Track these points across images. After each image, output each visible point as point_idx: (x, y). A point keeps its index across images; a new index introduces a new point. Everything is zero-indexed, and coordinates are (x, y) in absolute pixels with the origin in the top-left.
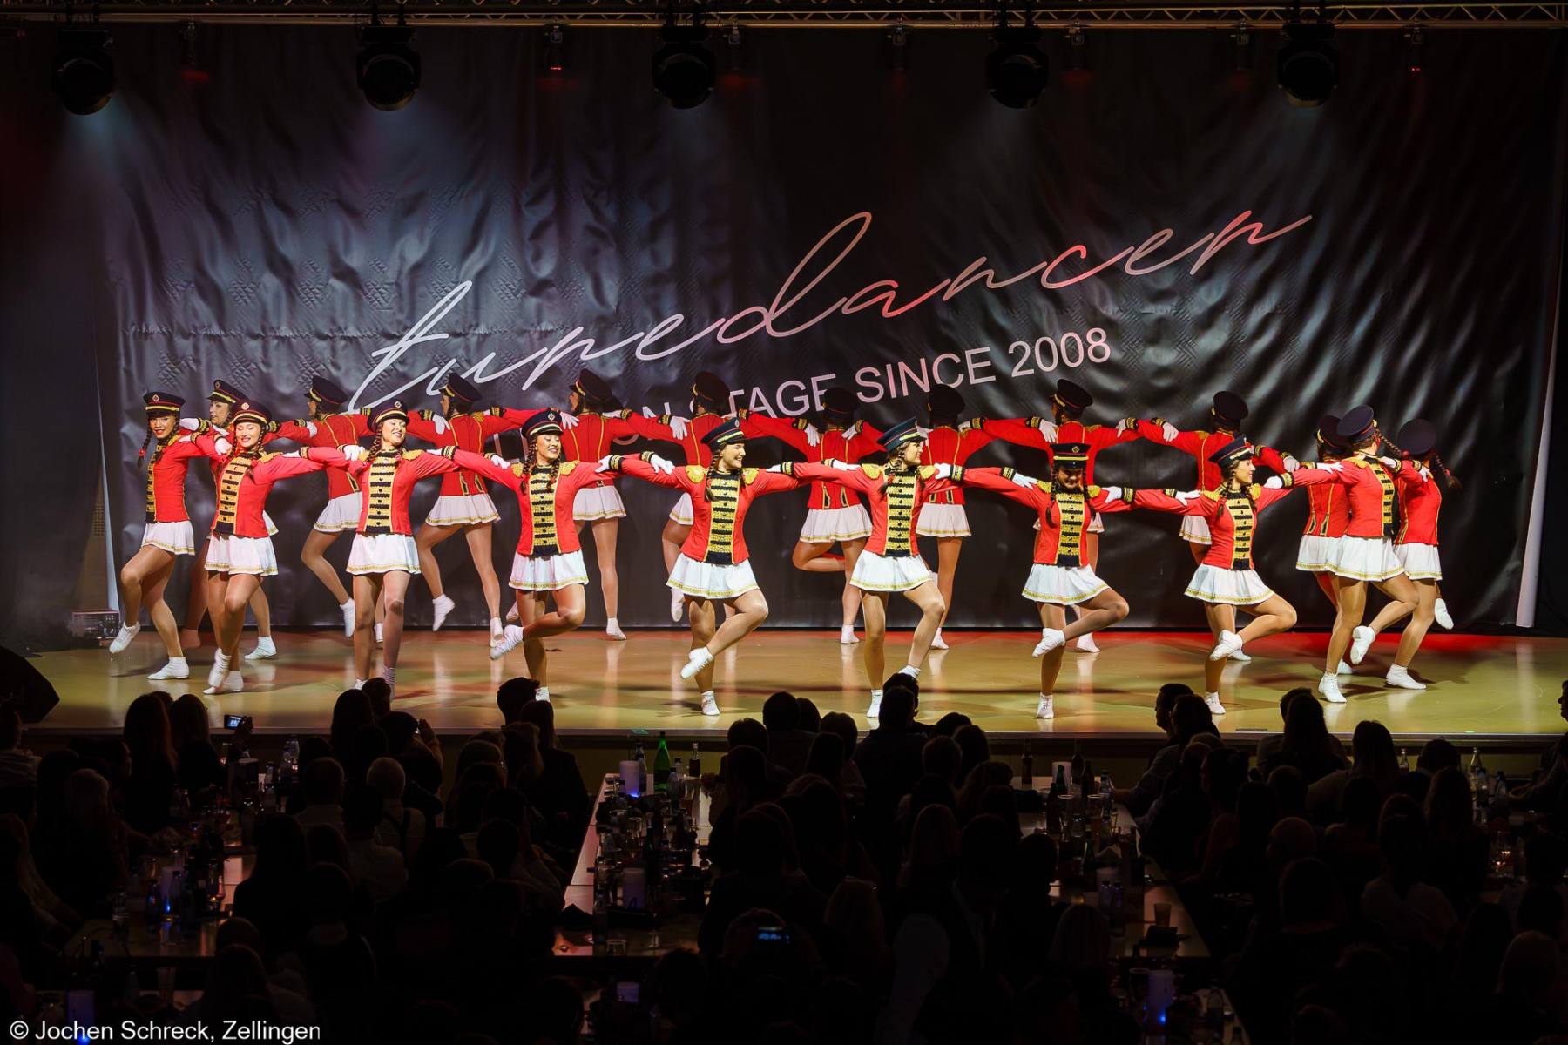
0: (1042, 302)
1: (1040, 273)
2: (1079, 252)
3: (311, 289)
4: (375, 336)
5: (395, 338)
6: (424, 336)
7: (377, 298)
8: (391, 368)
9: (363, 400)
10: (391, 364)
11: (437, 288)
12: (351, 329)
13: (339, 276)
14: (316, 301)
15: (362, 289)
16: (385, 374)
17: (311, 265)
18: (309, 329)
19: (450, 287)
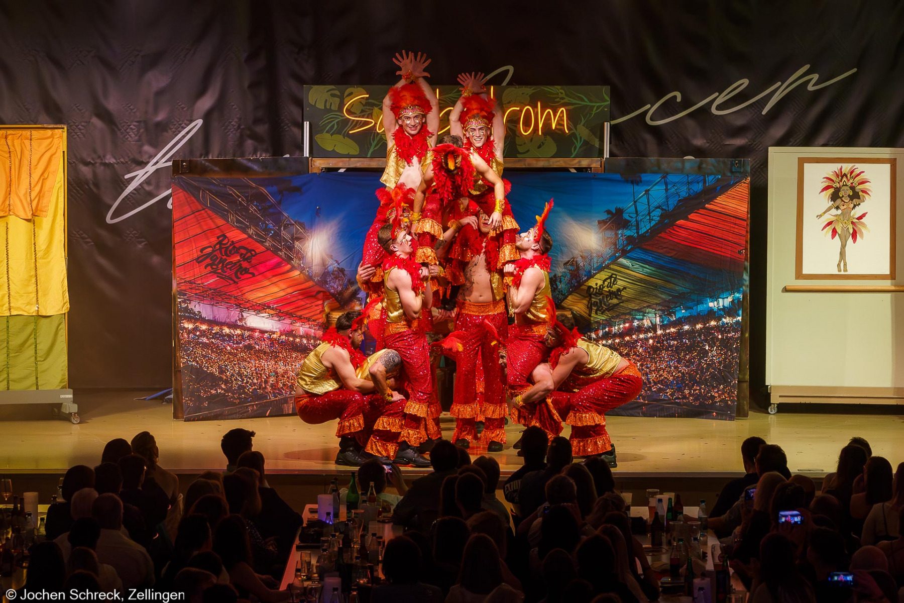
0: (648, 137)
1: (646, 112)
2: (675, 97)
3: (77, 126)
4: (127, 162)
5: (142, 164)
6: (166, 162)
7: (128, 133)
8: (140, 187)
9: (116, 214)
10: (140, 185)
11: (175, 125)
12: (108, 156)
13: (99, 116)
14: (81, 136)
15: (116, 125)
16: (135, 192)
17: (77, 107)
18: (76, 157)
19: (185, 124)
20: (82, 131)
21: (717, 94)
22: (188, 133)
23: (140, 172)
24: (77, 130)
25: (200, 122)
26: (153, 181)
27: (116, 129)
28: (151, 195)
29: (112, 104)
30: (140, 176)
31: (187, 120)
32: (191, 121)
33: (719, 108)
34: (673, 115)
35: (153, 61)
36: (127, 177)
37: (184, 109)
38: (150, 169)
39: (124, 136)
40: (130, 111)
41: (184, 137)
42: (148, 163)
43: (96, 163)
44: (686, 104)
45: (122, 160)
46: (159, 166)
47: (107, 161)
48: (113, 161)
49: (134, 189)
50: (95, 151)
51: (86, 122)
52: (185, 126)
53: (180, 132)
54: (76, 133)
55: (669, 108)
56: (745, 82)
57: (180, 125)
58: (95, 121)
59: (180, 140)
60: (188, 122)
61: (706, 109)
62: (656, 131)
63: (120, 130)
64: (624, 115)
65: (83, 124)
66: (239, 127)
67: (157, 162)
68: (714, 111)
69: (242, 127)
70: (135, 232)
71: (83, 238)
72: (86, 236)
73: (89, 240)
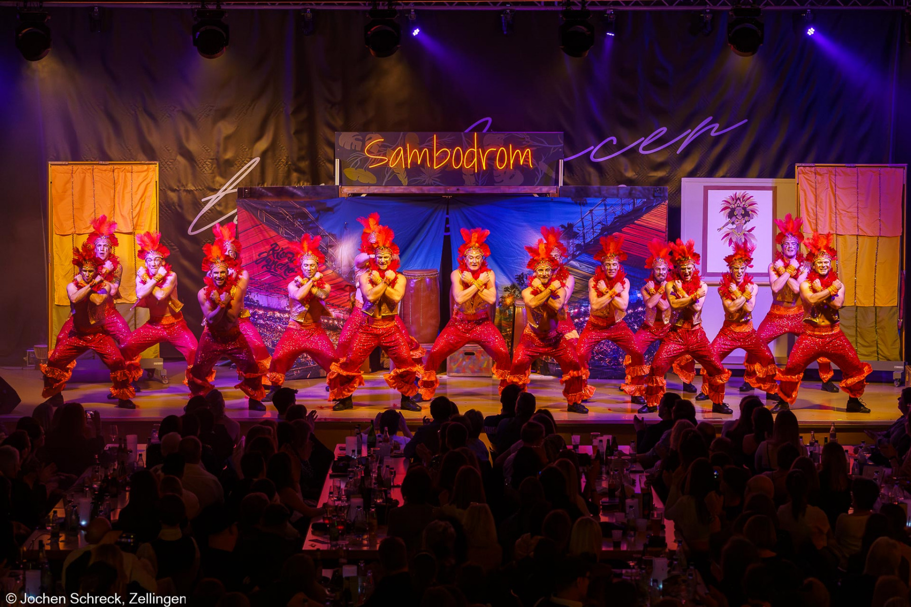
0: (591, 170)
1: (590, 153)
2: (612, 141)
3: (166, 163)
4: (203, 189)
5: (215, 191)
6: (232, 189)
7: (204, 167)
8: (213, 208)
9: (195, 228)
10: (213, 206)
11: (239, 161)
12: (190, 185)
13: (182, 155)
14: (169, 170)
15: (196, 162)
16: (210, 212)
17: (166, 148)
18: (165, 185)
19: (247, 161)
20: (171, 166)
21: (643, 138)
22: (249, 167)
23: (215, 196)
24: (166, 165)
25: (258, 159)
26: (223, 204)
27: (196, 165)
28: (221, 214)
29: (193, 146)
30: (213, 199)
31: (249, 158)
32: (251, 159)
33: (644, 149)
34: (610, 154)
35: (223, 114)
36: (203, 200)
37: (247, 150)
38: (221, 194)
39: (201, 170)
40: (205, 151)
41: (246, 170)
42: (219, 189)
43: (180, 190)
44: (620, 146)
45: (200, 188)
46: (227, 192)
47: (188, 189)
48: (193, 188)
49: (209, 210)
50: (179, 181)
51: (173, 159)
52: (247, 162)
53: (243, 167)
54: (166, 168)
55: (607, 149)
56: (664, 130)
57: (243, 161)
58: (180, 159)
59: (243, 173)
60: (249, 160)
61: (634, 150)
62: (598, 166)
63: (198, 165)
64: (574, 154)
65: (171, 161)
66: (287, 162)
67: (226, 189)
68: (641, 151)
69: (289, 163)
72: (173, 244)
73: (175, 247)
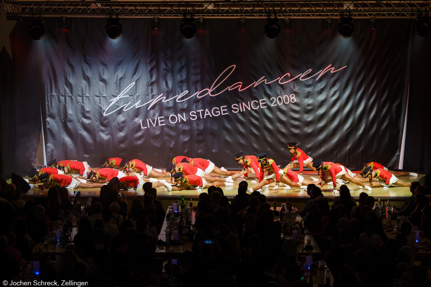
0: (279, 87)
1: (278, 80)
2: (288, 75)
3: (94, 84)
5: (115, 97)
6: (123, 96)
7: (111, 86)
9: (107, 112)
10: (115, 103)
12: (104, 94)
14: (95, 87)
16: (113, 106)
17: (94, 78)
18: (94, 94)
21: (301, 74)
22: (130, 86)
23: (115, 99)
24: (94, 86)
25: (134, 83)
26: (119, 102)
27: (107, 85)
28: (118, 107)
29: (105, 77)
30: (115, 100)
32: (131, 83)
33: (302, 78)
34: (287, 81)
35: (119, 64)
36: (110, 101)
37: (129, 79)
38: (118, 98)
39: (110, 88)
40: (111, 79)
41: (129, 88)
42: (117, 96)
43: (100, 96)
44: (292, 77)
45: (109, 95)
46: (121, 97)
47: (104, 96)
48: (106, 95)
50: (100, 92)
53: (128, 86)
55: (286, 78)
56: (311, 70)
57: (128, 84)
58: (100, 82)
59: (128, 89)
60: (130, 83)
61: (298, 79)
62: (281, 86)
63: (108, 86)
64: (272, 81)
65: (96, 83)
66: (147, 85)
67: (120, 96)
68: (300, 79)
70: (113, 118)
71: (96, 121)
72: (97, 120)
73: (98, 121)
